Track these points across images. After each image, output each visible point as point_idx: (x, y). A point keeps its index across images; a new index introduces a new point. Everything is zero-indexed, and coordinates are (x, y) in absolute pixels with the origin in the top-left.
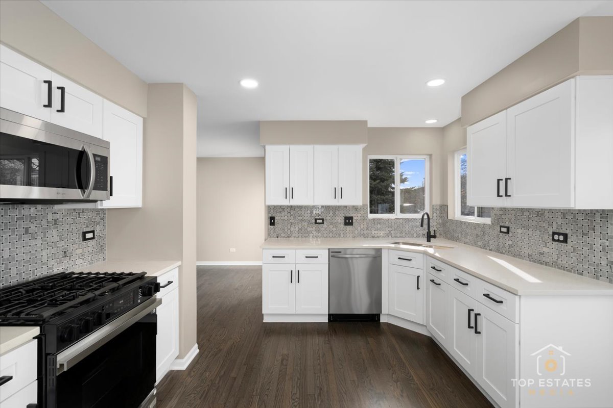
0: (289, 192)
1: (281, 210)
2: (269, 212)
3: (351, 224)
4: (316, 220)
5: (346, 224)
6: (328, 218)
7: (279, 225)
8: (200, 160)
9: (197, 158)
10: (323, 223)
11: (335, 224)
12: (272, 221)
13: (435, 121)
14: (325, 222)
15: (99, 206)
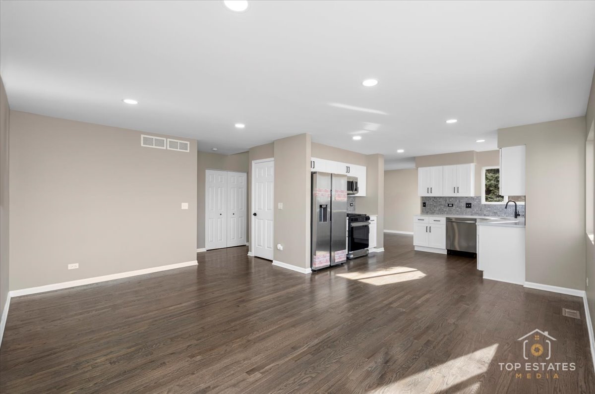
0: (430, 190)
1: (428, 199)
2: (423, 200)
3: (470, 207)
4: (448, 204)
5: (467, 207)
6: (456, 203)
7: (428, 207)
8: (386, 172)
9: (385, 171)
10: (452, 206)
11: (460, 207)
12: (424, 205)
13: (478, 141)
14: (454, 206)
15: (355, 195)
